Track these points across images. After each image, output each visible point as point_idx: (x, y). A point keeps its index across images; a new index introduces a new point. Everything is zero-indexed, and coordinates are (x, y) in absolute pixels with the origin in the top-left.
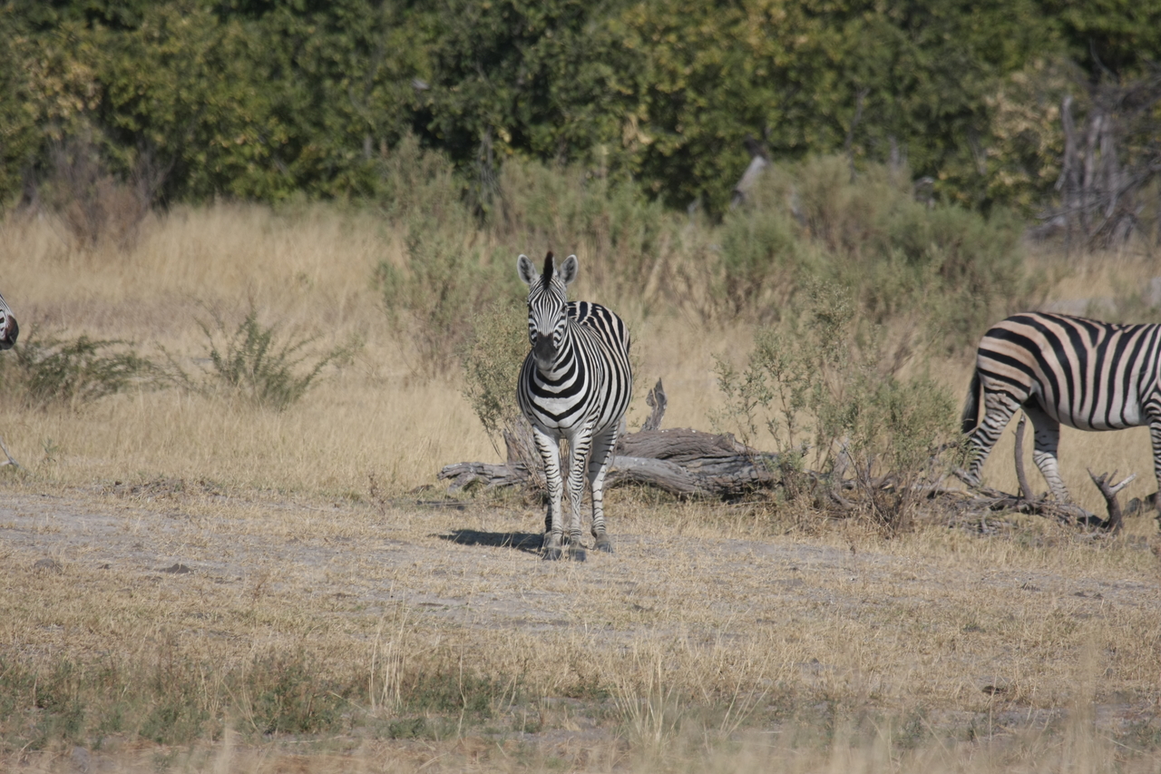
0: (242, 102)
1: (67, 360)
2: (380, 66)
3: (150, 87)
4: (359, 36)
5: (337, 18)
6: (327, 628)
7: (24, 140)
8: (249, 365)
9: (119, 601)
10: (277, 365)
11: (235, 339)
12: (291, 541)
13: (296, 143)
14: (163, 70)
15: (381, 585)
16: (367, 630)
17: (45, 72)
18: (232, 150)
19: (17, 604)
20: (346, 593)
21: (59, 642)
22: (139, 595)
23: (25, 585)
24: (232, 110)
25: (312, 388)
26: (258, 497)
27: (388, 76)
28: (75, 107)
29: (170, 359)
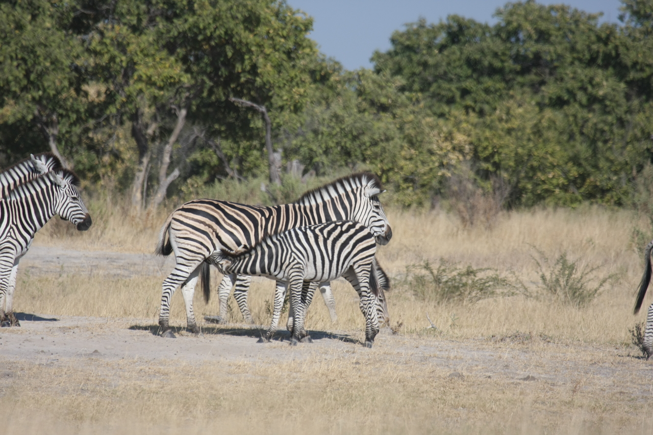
0: (552, 154)
1: (461, 280)
2: (630, 133)
3: (501, 147)
4: (619, 116)
5: (606, 106)
6: (615, 410)
7: (431, 175)
8: (562, 282)
9: (497, 395)
10: (578, 282)
11: (554, 268)
12: (593, 364)
13: (583, 177)
14: (508, 137)
15: (645, 387)
16: (637, 411)
17: (442, 139)
18: (547, 182)
19: (440, 396)
20: (625, 391)
21: (464, 416)
22: (508, 392)
23: (444, 386)
24: (547, 159)
25: (598, 296)
26: (573, 344)
27: (636, 139)
28: (458, 158)
29: (517, 279)
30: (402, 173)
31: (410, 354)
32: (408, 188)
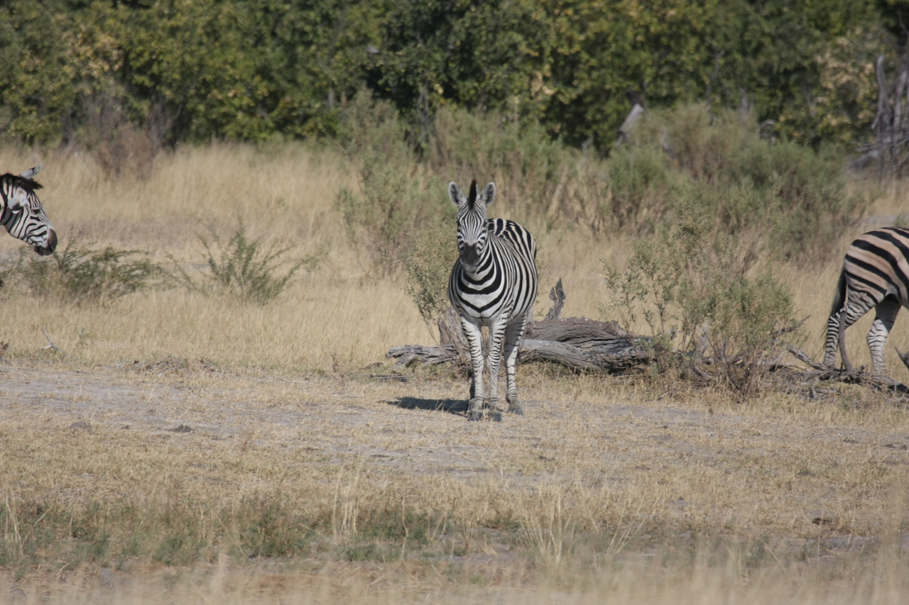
0: (233, 65)
1: (96, 266)
2: (341, 35)
3: (161, 53)
4: (324, 12)
6: (299, 475)
7: (63, 95)
8: (238, 269)
9: (137, 454)
10: (261, 269)
11: (227, 249)
12: (271, 406)
13: (275, 96)
14: (171, 40)
15: (342, 441)
16: (330, 476)
17: (80, 42)
18: (225, 102)
19: (57, 457)
20: (314, 447)
21: (90, 487)
22: (152, 450)
23: (63, 442)
24: (226, 70)
25: (288, 288)
26: (246, 372)
27: (347, 43)
28: (103, 69)
29: (176, 265)
30: (22, 92)
31: (17, 394)
32: (31, 112)
